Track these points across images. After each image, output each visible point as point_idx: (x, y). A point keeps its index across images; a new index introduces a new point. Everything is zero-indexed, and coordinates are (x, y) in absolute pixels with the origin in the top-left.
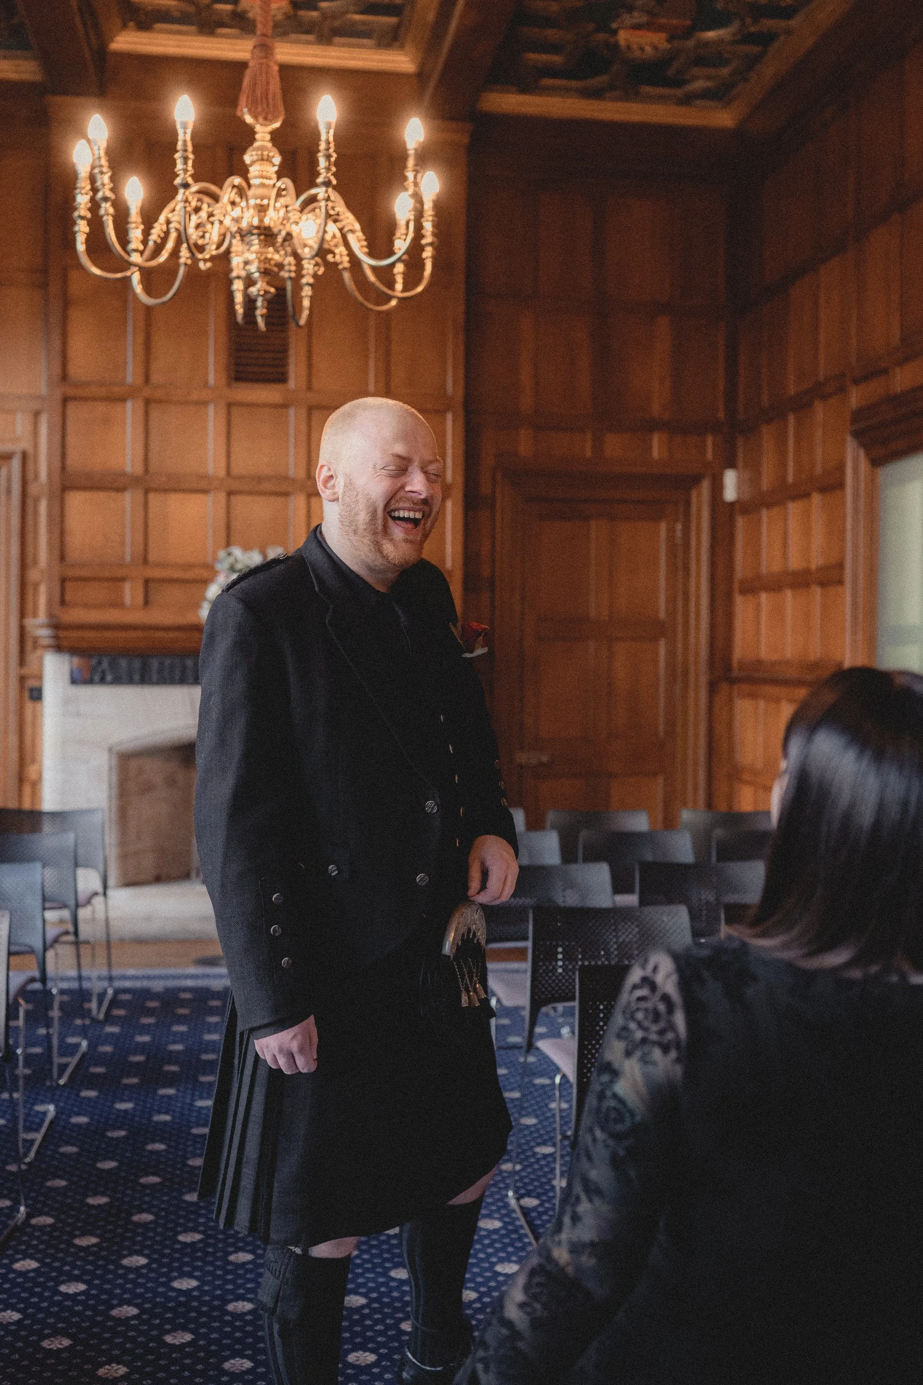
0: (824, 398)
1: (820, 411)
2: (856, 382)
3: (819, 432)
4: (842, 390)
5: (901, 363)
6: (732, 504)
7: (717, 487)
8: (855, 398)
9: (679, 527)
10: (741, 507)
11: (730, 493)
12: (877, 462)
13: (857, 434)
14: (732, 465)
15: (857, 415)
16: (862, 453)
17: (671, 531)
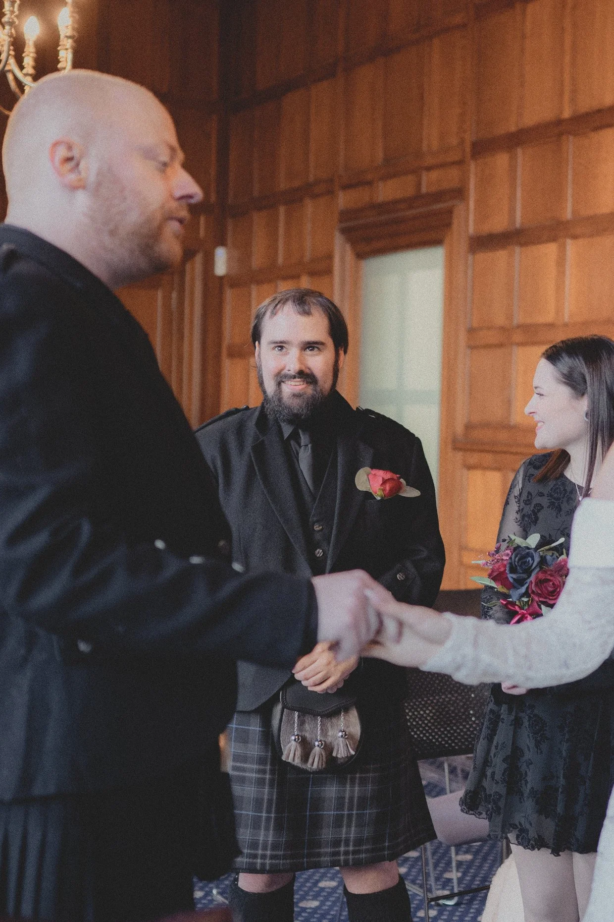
0: (315, 196)
1: (309, 207)
2: (346, 187)
3: (308, 226)
4: (330, 193)
5: (386, 178)
6: (221, 278)
7: (209, 262)
8: (343, 200)
9: (174, 295)
10: (231, 281)
11: (221, 267)
12: (361, 256)
13: (344, 231)
14: (222, 243)
15: (346, 215)
16: (348, 247)
17: (167, 299)
